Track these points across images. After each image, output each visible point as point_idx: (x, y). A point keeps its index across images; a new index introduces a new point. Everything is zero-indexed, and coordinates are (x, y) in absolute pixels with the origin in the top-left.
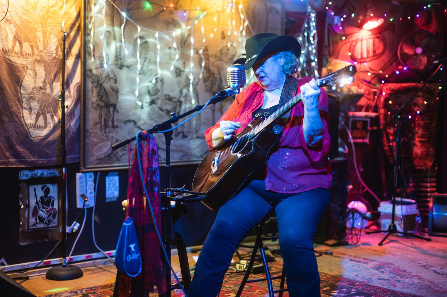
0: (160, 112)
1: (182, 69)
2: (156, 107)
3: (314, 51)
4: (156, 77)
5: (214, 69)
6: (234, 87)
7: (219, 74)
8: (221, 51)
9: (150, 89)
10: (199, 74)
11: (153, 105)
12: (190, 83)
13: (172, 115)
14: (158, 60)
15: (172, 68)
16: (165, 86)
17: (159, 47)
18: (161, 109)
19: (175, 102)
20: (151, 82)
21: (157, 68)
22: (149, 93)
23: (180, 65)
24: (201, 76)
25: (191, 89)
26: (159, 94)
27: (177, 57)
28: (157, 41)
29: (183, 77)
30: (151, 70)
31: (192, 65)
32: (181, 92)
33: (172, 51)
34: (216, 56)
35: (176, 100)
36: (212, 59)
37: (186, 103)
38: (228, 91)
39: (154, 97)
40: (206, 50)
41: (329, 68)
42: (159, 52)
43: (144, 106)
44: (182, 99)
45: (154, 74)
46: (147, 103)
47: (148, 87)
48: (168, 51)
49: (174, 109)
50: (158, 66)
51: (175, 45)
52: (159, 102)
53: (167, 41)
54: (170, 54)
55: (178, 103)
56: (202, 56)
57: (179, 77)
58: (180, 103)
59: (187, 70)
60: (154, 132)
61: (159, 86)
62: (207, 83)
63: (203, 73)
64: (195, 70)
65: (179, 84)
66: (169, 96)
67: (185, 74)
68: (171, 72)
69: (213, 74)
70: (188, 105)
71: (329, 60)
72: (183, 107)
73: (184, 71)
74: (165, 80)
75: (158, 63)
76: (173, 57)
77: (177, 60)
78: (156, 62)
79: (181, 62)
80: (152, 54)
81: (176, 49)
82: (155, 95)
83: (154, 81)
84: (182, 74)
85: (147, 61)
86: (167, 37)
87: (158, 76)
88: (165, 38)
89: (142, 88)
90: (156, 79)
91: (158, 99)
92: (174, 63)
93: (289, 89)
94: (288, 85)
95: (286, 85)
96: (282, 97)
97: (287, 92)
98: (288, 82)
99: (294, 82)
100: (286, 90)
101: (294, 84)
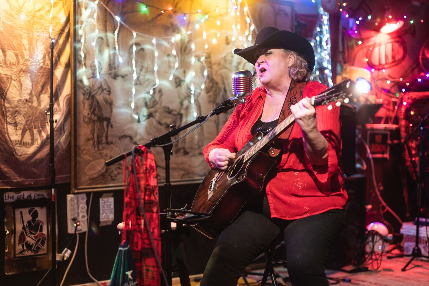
0: (159, 126)
1: (182, 78)
2: (154, 121)
3: (327, 58)
4: (154, 87)
5: (217, 78)
6: (239, 96)
7: (224, 83)
8: (225, 58)
9: (148, 100)
10: (201, 84)
11: (151, 119)
12: (191, 94)
13: (171, 127)
14: (156, 68)
15: (171, 78)
16: (163, 98)
17: (156, 54)
18: (160, 123)
19: (175, 115)
20: (148, 93)
21: (155, 78)
22: (146, 105)
23: (179, 74)
24: (203, 87)
25: (193, 101)
26: (158, 106)
27: (177, 65)
28: (154, 48)
29: (183, 88)
30: (148, 80)
31: (193, 73)
32: (182, 104)
33: (172, 59)
34: (219, 64)
35: (176, 113)
36: (215, 67)
37: (187, 116)
38: (233, 100)
39: (152, 110)
40: (208, 57)
41: (344, 75)
42: (156, 60)
43: (141, 120)
44: (183, 112)
45: (151, 84)
46: (144, 116)
47: (145, 99)
48: (166, 58)
49: (174, 121)
50: (156, 76)
51: (174, 52)
52: (157, 115)
53: (166, 47)
54: (169, 62)
55: (178, 117)
56: (204, 64)
57: (178, 88)
58: (181, 115)
59: (187, 80)
61: (157, 97)
62: (211, 94)
63: (205, 83)
64: (197, 80)
65: (179, 95)
66: (168, 108)
67: (186, 83)
68: (170, 82)
69: (217, 84)
70: (189, 118)
72: (184, 119)
73: (184, 81)
74: (163, 91)
75: (156, 73)
76: (172, 65)
77: (177, 68)
78: (153, 71)
79: (181, 70)
80: (149, 62)
81: (175, 56)
82: (152, 107)
83: (151, 92)
84: (182, 84)
85: (144, 70)
86: (165, 44)
87: (156, 86)
88: (163, 45)
89: (139, 99)
90: (154, 89)
91: (156, 111)
92: (173, 72)
93: (293, 97)
94: (292, 92)
95: (290, 92)
96: (284, 109)
97: (291, 101)
98: (293, 88)
99: (300, 88)
100: (289, 99)
101: (299, 91)
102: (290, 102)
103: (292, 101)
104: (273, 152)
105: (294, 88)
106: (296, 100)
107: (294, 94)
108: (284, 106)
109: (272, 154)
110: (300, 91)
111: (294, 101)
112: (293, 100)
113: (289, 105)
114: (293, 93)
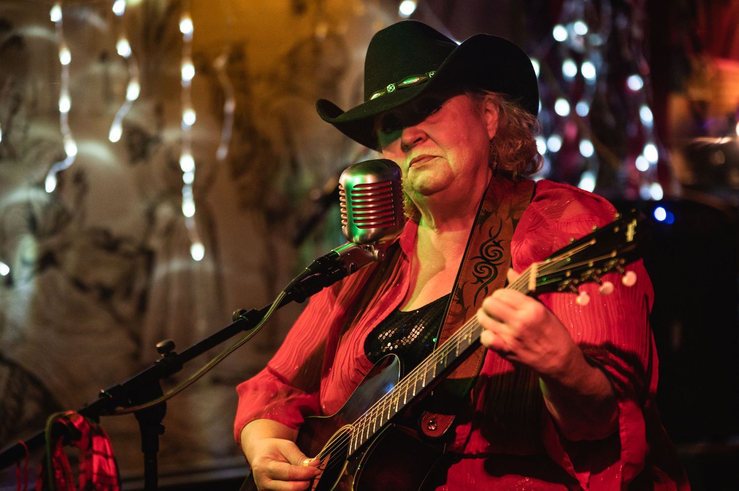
0: (77, 296)
1: (152, 131)
2: (60, 278)
3: (637, 32)
4: (58, 168)
5: (268, 127)
6: (364, 240)
7: (288, 141)
8: (292, 58)
9: (38, 210)
10: (214, 147)
11: (51, 272)
12: (182, 184)
13: (160, 350)
14: (65, 105)
15: (116, 134)
16: (91, 199)
17: (65, 57)
18: (79, 284)
19: (128, 256)
20: (41, 185)
21: (62, 136)
22: (33, 225)
23: (143, 119)
24: (222, 153)
25: (189, 209)
26: (72, 228)
27: (133, 91)
28: (57, 37)
29: (156, 162)
30: (38, 142)
31: (189, 117)
32: (151, 217)
33: (115, 69)
34: (273, 78)
35: (129, 248)
36: (260, 90)
37: (169, 254)
38: (345, 255)
39: (53, 241)
40: (237, 56)
41: (696, 93)
42: (65, 76)
43: (16, 276)
44: (155, 243)
45: (49, 156)
46: (25, 263)
47: (28, 205)
48: (96, 69)
49: (128, 280)
50: (65, 128)
51: (124, 48)
52: (71, 259)
53: (95, 31)
54: (107, 80)
55: (141, 260)
56: (224, 81)
57: (140, 165)
58: (149, 257)
59: (169, 136)
60: (103, 414)
61: (69, 201)
62: (247, 178)
63: (230, 145)
64: (203, 134)
65: (142, 184)
66: (106, 233)
67: (162, 149)
68: (113, 146)
69: (266, 144)
70: (177, 265)
71: (695, 64)
72: (160, 271)
73: (157, 140)
74: (90, 178)
75: (64, 119)
76: (117, 88)
77: (136, 102)
78: (55, 113)
79: (148, 106)
80: (41, 84)
81: (125, 61)
82: (55, 231)
83: (51, 184)
84: (152, 148)
85: (23, 111)
86: (95, 20)
87: (68, 163)
88: (84, 23)
89: (8, 209)
90: (60, 176)
91: (65, 246)
92: (123, 112)
93: (491, 243)
94: (488, 225)
95: (480, 228)
96: (460, 283)
97: (483, 257)
98: (488, 214)
99: (512, 211)
100: (478, 249)
101: (510, 220)
102: (481, 260)
103: (485, 256)
104: (433, 424)
105: (493, 215)
106: (499, 249)
107: (494, 233)
108: (463, 273)
109: (432, 430)
110: (513, 220)
111: (493, 254)
112: (490, 251)
113: (478, 269)
114: (488, 230)
